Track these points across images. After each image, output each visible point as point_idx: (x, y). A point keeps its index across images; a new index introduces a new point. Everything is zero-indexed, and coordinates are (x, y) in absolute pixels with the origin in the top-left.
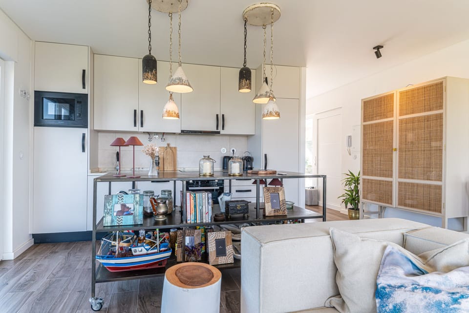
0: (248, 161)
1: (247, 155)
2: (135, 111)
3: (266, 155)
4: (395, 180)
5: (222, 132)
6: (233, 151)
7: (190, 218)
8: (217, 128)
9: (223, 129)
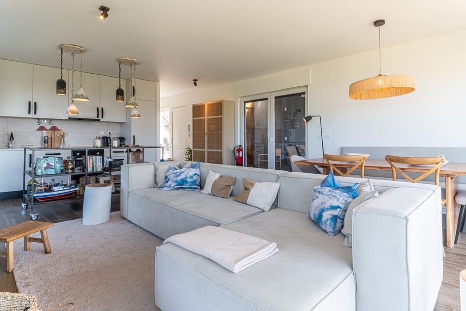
0: (122, 139)
1: (120, 136)
2: (30, 103)
3: (134, 136)
4: (206, 150)
5: (101, 120)
6: (110, 133)
7: (90, 170)
8: (98, 117)
9: (102, 117)
